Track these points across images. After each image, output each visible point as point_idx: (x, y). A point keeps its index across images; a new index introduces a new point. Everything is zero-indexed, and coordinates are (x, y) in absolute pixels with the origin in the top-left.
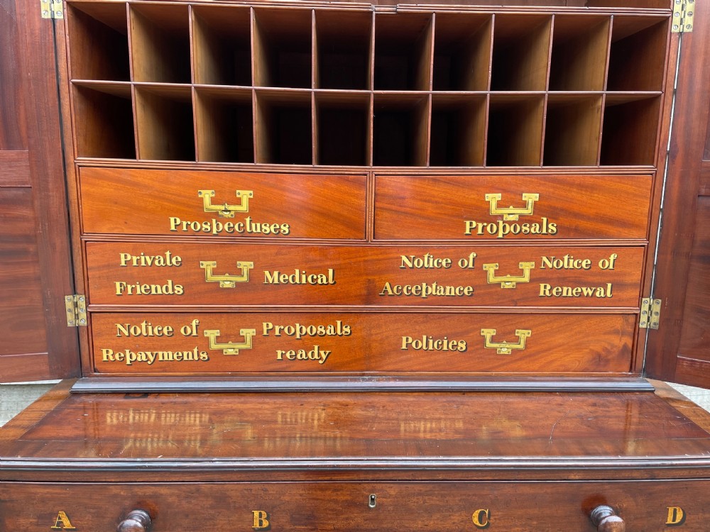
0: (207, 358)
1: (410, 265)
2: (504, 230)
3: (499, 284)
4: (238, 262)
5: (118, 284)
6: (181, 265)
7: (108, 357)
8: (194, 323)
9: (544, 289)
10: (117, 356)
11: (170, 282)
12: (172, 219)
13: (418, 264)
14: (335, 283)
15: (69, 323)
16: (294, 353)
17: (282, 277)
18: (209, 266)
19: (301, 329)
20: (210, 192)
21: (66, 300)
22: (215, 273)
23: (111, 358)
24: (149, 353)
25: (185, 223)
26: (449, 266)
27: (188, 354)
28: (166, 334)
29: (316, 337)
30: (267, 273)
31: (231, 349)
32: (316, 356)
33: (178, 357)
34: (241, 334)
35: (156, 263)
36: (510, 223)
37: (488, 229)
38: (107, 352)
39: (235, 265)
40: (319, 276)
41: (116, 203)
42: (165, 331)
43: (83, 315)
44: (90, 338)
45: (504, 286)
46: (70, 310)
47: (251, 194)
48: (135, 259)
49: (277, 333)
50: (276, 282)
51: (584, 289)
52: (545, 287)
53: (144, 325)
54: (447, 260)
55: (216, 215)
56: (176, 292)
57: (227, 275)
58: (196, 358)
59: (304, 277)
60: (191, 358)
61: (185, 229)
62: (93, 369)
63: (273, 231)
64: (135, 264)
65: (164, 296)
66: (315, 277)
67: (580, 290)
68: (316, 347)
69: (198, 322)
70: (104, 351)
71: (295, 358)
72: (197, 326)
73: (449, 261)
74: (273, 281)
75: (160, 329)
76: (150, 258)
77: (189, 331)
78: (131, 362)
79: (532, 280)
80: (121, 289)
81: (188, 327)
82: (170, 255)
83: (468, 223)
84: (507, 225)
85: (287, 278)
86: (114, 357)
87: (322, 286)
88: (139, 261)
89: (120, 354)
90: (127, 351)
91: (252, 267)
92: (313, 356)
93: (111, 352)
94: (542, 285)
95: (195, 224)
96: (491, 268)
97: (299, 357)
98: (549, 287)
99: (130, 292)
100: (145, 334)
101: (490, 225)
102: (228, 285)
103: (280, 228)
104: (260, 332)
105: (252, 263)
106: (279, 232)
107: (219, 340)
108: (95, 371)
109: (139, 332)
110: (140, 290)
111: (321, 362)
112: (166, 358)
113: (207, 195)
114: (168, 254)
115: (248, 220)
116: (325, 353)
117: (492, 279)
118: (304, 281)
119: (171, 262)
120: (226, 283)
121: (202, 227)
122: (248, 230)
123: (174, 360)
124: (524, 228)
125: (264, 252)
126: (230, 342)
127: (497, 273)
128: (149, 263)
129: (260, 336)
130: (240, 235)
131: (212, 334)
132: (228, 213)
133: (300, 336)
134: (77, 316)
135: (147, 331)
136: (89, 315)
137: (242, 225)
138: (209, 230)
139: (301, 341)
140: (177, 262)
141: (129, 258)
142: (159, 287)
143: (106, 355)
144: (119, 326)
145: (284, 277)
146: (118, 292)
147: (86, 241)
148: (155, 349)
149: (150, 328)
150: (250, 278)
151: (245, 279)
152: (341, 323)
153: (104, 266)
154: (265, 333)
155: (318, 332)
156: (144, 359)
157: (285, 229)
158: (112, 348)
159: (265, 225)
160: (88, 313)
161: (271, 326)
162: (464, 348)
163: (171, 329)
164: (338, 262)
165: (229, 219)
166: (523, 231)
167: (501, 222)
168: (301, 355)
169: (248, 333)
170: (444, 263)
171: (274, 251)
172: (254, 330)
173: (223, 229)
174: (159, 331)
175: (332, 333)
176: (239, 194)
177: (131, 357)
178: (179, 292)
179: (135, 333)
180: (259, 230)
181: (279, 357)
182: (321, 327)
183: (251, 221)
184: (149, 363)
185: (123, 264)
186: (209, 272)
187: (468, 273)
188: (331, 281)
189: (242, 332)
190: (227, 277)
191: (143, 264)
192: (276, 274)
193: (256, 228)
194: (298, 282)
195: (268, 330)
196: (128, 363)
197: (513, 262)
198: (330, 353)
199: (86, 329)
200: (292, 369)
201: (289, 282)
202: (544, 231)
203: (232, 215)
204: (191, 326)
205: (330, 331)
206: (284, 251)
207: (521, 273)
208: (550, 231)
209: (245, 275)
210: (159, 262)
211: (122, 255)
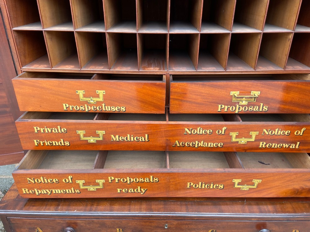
0: (79, 192)
1: (190, 133)
2: (239, 110)
3: (238, 142)
4: (97, 131)
5: (35, 141)
6: (67, 132)
9: (262, 145)
11: (62, 140)
12: (64, 105)
13: (194, 132)
14: (149, 141)
16: (127, 190)
17: (120, 138)
18: (81, 133)
20: (82, 91)
22: (85, 136)
24: (47, 190)
25: (71, 107)
26: (211, 134)
30: (112, 136)
32: (139, 191)
35: (53, 131)
36: (243, 106)
37: (231, 109)
39: (95, 132)
40: (140, 138)
45: (240, 143)
47: (104, 92)
48: (42, 130)
50: (118, 140)
51: (284, 145)
52: (263, 143)
54: (210, 131)
55: (86, 102)
57: (91, 137)
59: (132, 138)
60: (70, 192)
61: (71, 109)
63: (117, 110)
64: (42, 132)
65: (60, 146)
66: (138, 138)
67: (281, 145)
69: (71, 177)
70: (23, 189)
71: (128, 192)
73: (211, 131)
74: (116, 140)
76: (50, 129)
79: (255, 141)
80: (37, 143)
83: (220, 106)
84: (241, 107)
87: (142, 142)
88: (44, 130)
91: (104, 133)
92: (137, 191)
94: (261, 143)
95: (76, 107)
96: (234, 134)
97: (129, 191)
98: (265, 143)
99: (42, 145)
101: (231, 107)
102: (92, 141)
103: (120, 109)
104: (107, 181)
105: (104, 131)
110: (47, 143)
111: (142, 193)
112: (57, 192)
113: (81, 93)
114: (59, 127)
115: (103, 105)
116: (144, 190)
117: (234, 140)
118: (132, 140)
119: (61, 131)
121: (80, 108)
122: (104, 109)
124: (250, 108)
125: (110, 126)
127: (237, 137)
128: (50, 131)
132: (93, 101)
133: (130, 182)
137: (100, 107)
138: (84, 109)
140: (64, 131)
141: (39, 129)
145: (122, 138)
146: (36, 145)
148: (51, 189)
150: (104, 138)
151: (101, 139)
152: (153, 177)
153: (26, 133)
154: (110, 182)
157: (123, 109)
159: (113, 107)
161: (113, 178)
162: (222, 188)
164: (151, 131)
165: (93, 105)
166: (249, 110)
167: (238, 106)
169: (100, 181)
170: (208, 132)
171: (115, 126)
172: (104, 180)
173: (91, 109)
175: (148, 181)
176: (98, 92)
178: (67, 144)
180: (109, 110)
181: (119, 191)
183: (105, 105)
184: (48, 194)
185: (36, 132)
186: (82, 136)
187: (221, 136)
188: (147, 140)
189: (97, 181)
191: (47, 132)
193: (108, 108)
194: (129, 140)
195: (111, 180)
196: (37, 194)
197: (247, 131)
198: (146, 190)
200: (126, 196)
201: (124, 140)
202: (261, 110)
203: (95, 103)
206: (121, 126)
207: (251, 137)
208: (264, 110)
209: (101, 137)
210: (55, 131)
211: (35, 128)
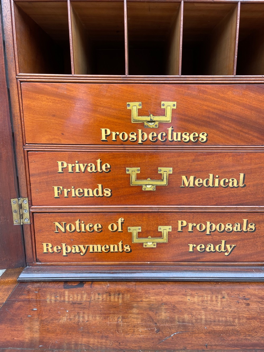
0: (129, 250)
4: (159, 168)
5: (56, 188)
6: (110, 171)
7: (47, 249)
8: (120, 221)
10: (55, 249)
11: (100, 186)
12: (103, 130)
14: (245, 186)
15: (15, 222)
16: (203, 247)
17: (197, 180)
18: (133, 172)
19: (211, 227)
20: (137, 104)
21: (12, 203)
22: (139, 177)
23: (50, 250)
24: (82, 247)
25: (114, 134)
27: (114, 247)
28: (96, 230)
29: (224, 233)
30: (184, 178)
31: (150, 243)
32: (223, 249)
33: (105, 249)
34: (159, 230)
35: (89, 169)
38: (47, 245)
39: (157, 170)
40: (230, 180)
41: (54, 116)
42: (95, 228)
43: (27, 215)
44: (33, 234)
46: (16, 212)
47: (174, 105)
48: (70, 166)
49: (190, 229)
50: (192, 185)
53: (77, 222)
55: (142, 125)
56: (105, 195)
57: (149, 179)
58: (121, 250)
59: (217, 180)
60: (116, 250)
61: (114, 139)
62: (35, 259)
63: (192, 140)
64: (70, 170)
65: (95, 198)
66: (227, 181)
68: (223, 242)
69: (123, 220)
70: (45, 245)
71: (205, 251)
72: (122, 223)
74: (189, 184)
75: (91, 226)
76: (84, 165)
77: (115, 228)
78: (66, 253)
80: (58, 193)
81: (114, 224)
82: (101, 163)
85: (201, 182)
86: (53, 250)
87: (233, 189)
88: (73, 168)
89: (57, 247)
90: (64, 245)
91: (171, 173)
92: (220, 249)
93: (50, 245)
95: (123, 134)
97: (207, 250)
99: (66, 195)
100: (78, 230)
102: (149, 188)
103: (199, 137)
104: (175, 229)
105: (171, 169)
106: (198, 140)
107: (140, 235)
108: (37, 261)
109: (73, 228)
110: (75, 193)
111: (226, 254)
112: (96, 250)
113: (134, 107)
114: (99, 161)
115: (170, 129)
116: (231, 247)
118: (216, 185)
119: (101, 169)
120: (148, 186)
121: (129, 137)
122: (170, 139)
123: (102, 252)
125: (182, 159)
126: (150, 237)
128: (83, 169)
129: (175, 232)
130: (162, 143)
131: (135, 230)
132: (153, 123)
133: (210, 232)
134: (21, 216)
135: (80, 228)
136: (31, 215)
137: (164, 135)
138: (135, 139)
139: (210, 237)
140: (106, 169)
141: (65, 165)
142: (90, 190)
143: (46, 247)
144: (57, 224)
145: (199, 181)
146: (56, 195)
147: (28, 151)
148: (87, 243)
149: (83, 225)
150: (169, 182)
151: (164, 183)
152: (247, 221)
153: (44, 173)
154: (180, 229)
155: (226, 229)
156: (77, 251)
157: (203, 137)
158: (51, 242)
159: (186, 134)
160: (31, 213)
161: (185, 223)
163: (100, 226)
164: (250, 167)
165: (153, 129)
168: (210, 249)
169: (165, 230)
171: (191, 158)
172: (171, 227)
173: (148, 138)
174: (90, 228)
175: (239, 230)
176: (164, 105)
177: (67, 249)
178: (107, 194)
179: (70, 229)
180: (179, 139)
181: (191, 250)
182: (229, 225)
183: (172, 131)
184: (82, 254)
185: (60, 170)
186: (134, 177)
188: (241, 184)
189: (160, 229)
190: (148, 181)
191: (77, 170)
192: (192, 178)
193: (177, 137)
194: (211, 185)
195: (182, 227)
196: (64, 254)
198: (235, 247)
199: (29, 227)
200: (201, 260)
201: (203, 185)
203: (156, 126)
204: (117, 224)
205: (237, 228)
206: (201, 158)
209: (165, 180)
210: (91, 169)
211: (60, 163)
